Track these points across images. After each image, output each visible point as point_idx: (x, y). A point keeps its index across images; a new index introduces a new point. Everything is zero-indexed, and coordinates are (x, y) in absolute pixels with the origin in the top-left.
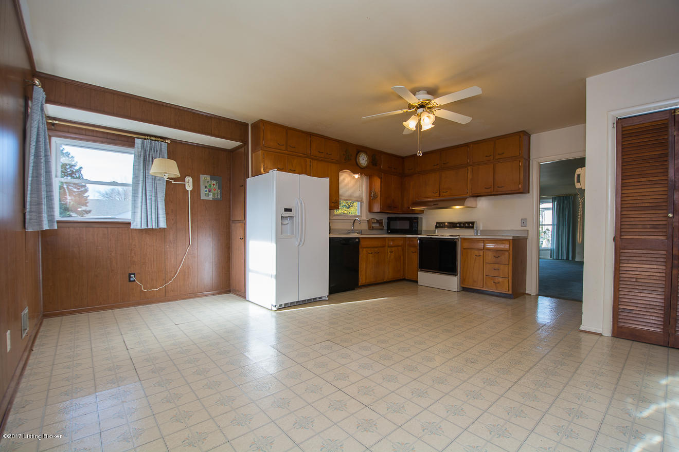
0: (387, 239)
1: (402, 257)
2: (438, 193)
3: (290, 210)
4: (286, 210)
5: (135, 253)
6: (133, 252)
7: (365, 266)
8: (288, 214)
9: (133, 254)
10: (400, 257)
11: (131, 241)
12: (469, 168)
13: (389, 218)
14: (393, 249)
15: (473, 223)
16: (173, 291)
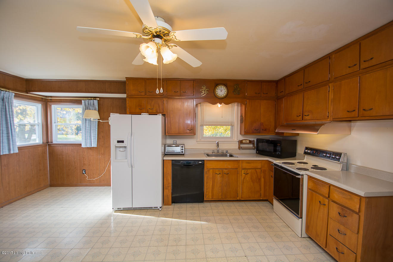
0: (240, 161)
1: (263, 180)
2: (301, 117)
3: (123, 142)
4: (119, 142)
5: (85, 160)
6: (84, 159)
7: (211, 184)
8: (121, 144)
9: (84, 160)
10: (260, 179)
11: (83, 153)
12: (330, 85)
13: (257, 140)
14: (249, 171)
15: (340, 155)
16: (103, 181)
